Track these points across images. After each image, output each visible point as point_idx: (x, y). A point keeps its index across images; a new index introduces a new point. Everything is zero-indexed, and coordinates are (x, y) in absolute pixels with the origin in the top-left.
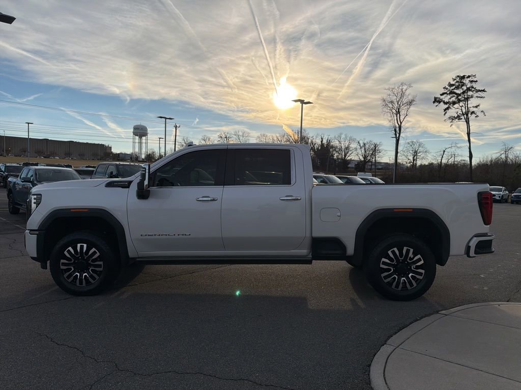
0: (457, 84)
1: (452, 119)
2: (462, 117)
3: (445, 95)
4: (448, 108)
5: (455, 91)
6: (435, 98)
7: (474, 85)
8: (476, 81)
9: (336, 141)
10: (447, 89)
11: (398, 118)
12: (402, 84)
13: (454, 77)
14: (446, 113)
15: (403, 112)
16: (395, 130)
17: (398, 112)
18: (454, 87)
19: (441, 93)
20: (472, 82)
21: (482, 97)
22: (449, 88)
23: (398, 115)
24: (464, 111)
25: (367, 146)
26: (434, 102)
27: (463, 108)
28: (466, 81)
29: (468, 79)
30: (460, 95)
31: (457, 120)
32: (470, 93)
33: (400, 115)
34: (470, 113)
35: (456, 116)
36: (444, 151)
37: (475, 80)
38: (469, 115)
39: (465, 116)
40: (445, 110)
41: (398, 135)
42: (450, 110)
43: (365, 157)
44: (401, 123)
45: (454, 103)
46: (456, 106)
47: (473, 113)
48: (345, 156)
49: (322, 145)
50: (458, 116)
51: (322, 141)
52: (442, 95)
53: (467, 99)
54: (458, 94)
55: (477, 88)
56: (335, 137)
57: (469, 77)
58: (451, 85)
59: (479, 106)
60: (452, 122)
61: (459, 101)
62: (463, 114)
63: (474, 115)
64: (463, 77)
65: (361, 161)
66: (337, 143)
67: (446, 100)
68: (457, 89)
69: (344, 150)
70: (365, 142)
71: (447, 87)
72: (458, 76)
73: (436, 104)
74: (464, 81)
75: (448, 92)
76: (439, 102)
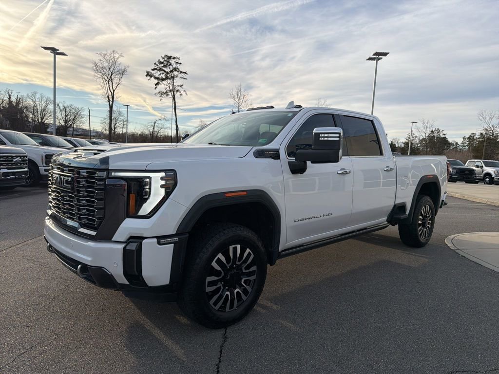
0: (165, 63)
1: (162, 94)
2: (170, 94)
3: (156, 71)
4: (158, 84)
5: (163, 68)
6: (148, 72)
7: (178, 66)
8: (181, 64)
9: (28, 100)
10: (157, 65)
11: (111, 86)
12: (113, 52)
13: (163, 56)
14: (156, 87)
15: (116, 80)
16: (108, 97)
17: (110, 79)
18: (162, 65)
19: (153, 68)
20: (177, 63)
21: (185, 79)
22: (159, 65)
23: (110, 82)
24: (171, 88)
25: (68, 110)
26: (147, 76)
27: (170, 85)
28: (172, 61)
29: (174, 60)
30: (168, 73)
31: (165, 95)
32: (175, 73)
33: (112, 83)
34: (175, 91)
35: (165, 92)
36: (155, 123)
37: (180, 62)
38: (175, 93)
39: (172, 92)
40: (156, 85)
41: (111, 103)
42: (160, 85)
43: (66, 122)
44: (114, 91)
45: (163, 80)
46: (165, 82)
47: (178, 91)
48: (42, 119)
49: (10, 102)
50: (166, 92)
51: (10, 99)
52: (153, 70)
53: (173, 78)
54: (167, 72)
55: (181, 70)
56: (28, 96)
57: (174, 58)
58: (161, 63)
59: (182, 85)
60: (161, 96)
61: (167, 78)
62: (170, 91)
63: (178, 93)
64: (170, 58)
65: (62, 126)
66: (31, 103)
67: (157, 76)
68: (165, 67)
69: (41, 112)
70: (66, 105)
71: (157, 63)
72: (166, 56)
73: (149, 78)
74: (171, 62)
75: (158, 69)
76: (151, 76)
